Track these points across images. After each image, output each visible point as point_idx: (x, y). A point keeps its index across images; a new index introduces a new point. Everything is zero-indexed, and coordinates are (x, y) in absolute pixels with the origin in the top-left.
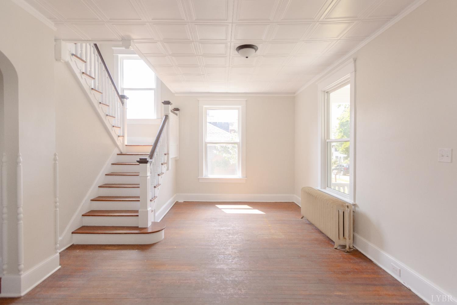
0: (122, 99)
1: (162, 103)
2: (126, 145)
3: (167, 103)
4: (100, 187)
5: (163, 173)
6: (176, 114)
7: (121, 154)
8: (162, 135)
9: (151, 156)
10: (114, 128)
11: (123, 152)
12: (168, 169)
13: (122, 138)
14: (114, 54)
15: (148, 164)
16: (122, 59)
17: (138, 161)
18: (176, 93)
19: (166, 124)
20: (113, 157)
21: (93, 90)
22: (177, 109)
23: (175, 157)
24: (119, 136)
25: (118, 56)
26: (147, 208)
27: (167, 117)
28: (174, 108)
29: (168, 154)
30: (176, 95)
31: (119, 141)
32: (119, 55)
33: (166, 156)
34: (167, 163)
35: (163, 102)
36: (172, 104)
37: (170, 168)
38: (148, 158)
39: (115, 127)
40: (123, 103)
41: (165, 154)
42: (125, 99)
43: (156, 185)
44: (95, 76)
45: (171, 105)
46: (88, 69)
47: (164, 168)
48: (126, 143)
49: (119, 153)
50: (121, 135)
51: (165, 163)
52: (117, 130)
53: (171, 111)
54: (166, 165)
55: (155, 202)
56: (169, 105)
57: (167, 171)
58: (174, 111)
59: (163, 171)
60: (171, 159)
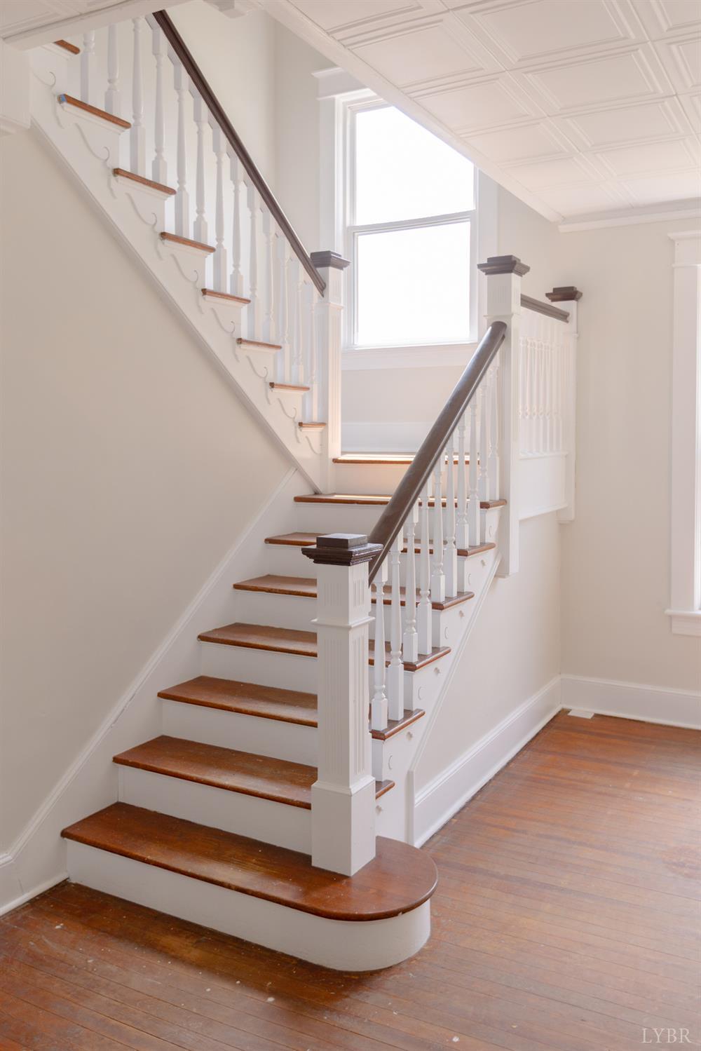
0: (319, 270)
1: (480, 266)
2: (336, 461)
3: (504, 266)
4: (202, 638)
5: (473, 594)
6: (564, 316)
7: (315, 498)
8: (469, 415)
10: (276, 390)
11: (321, 489)
12: (502, 572)
13: (319, 429)
14: (320, 99)
15: (357, 570)
16: (349, 112)
18: (565, 220)
19: (496, 361)
20: (276, 513)
21: (166, 242)
22: (568, 294)
23: (557, 512)
24: (301, 424)
25: (334, 100)
27: (499, 332)
28: (555, 289)
29: (503, 502)
30: (563, 228)
31: (302, 447)
32: (337, 97)
33: (492, 513)
35: (486, 262)
36: (527, 269)
37: (514, 566)
39: (282, 386)
40: (322, 286)
41: (484, 505)
42: (331, 269)
43: (421, 657)
44: (181, 181)
45: (520, 274)
46: (149, 156)
48: (335, 451)
49: (305, 492)
50: (315, 418)
51: (485, 547)
52: (293, 400)
53: (527, 302)
54: (491, 553)
55: (410, 735)
56: (514, 276)
57: (500, 580)
58: (547, 301)
59: (467, 589)
60: (522, 522)
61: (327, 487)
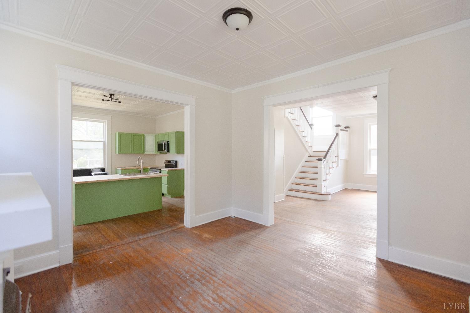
0: (311, 126)
1: (335, 126)
2: (313, 152)
3: (338, 126)
4: (299, 172)
5: (333, 168)
6: (347, 131)
7: (310, 156)
8: (333, 145)
9: (325, 158)
10: (307, 143)
12: (338, 166)
13: (311, 147)
15: (322, 161)
17: (317, 160)
19: (337, 138)
20: (306, 158)
21: (297, 126)
22: (348, 127)
23: (346, 159)
24: (309, 147)
26: (321, 183)
27: (337, 134)
28: (345, 127)
29: (338, 156)
31: (309, 150)
33: (337, 158)
34: (337, 162)
37: (339, 165)
38: (322, 158)
40: (311, 128)
41: (335, 157)
42: (313, 126)
47: (335, 165)
48: (313, 150)
49: (309, 156)
51: (335, 162)
52: (309, 144)
53: (341, 130)
54: (336, 163)
55: (327, 182)
56: (339, 127)
57: (337, 167)
58: (344, 129)
59: (333, 167)
60: (341, 160)
61: (312, 155)
